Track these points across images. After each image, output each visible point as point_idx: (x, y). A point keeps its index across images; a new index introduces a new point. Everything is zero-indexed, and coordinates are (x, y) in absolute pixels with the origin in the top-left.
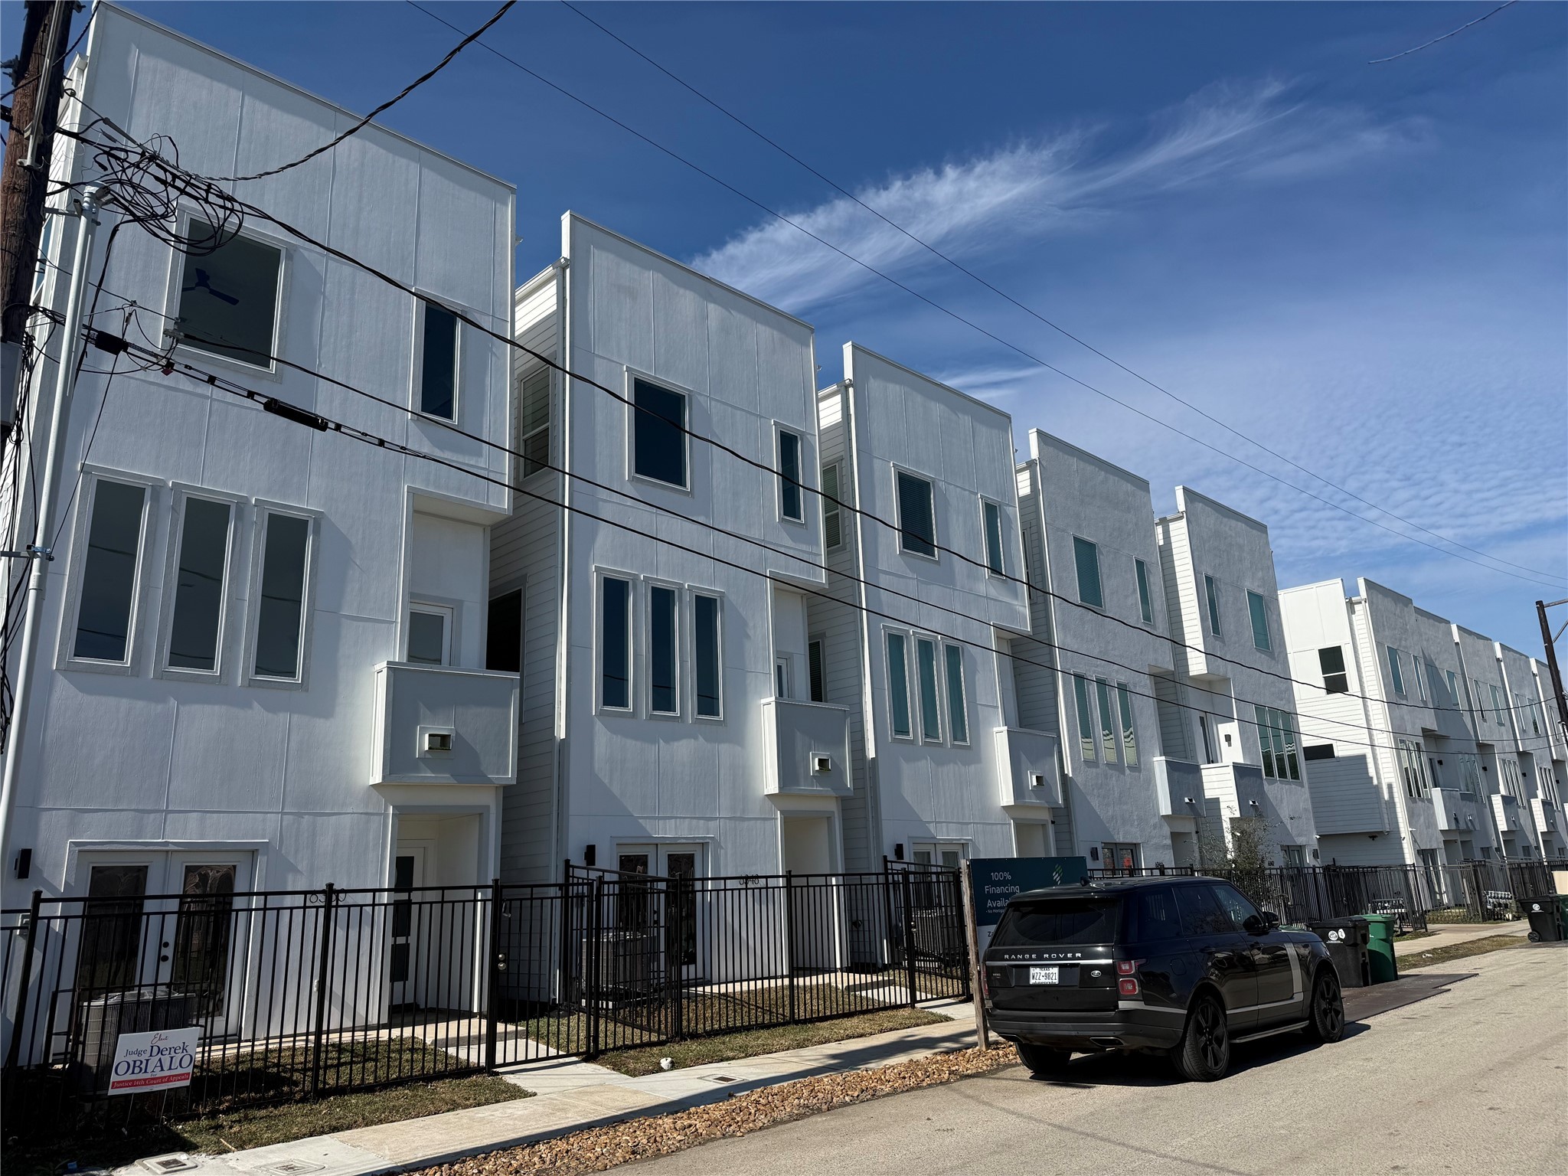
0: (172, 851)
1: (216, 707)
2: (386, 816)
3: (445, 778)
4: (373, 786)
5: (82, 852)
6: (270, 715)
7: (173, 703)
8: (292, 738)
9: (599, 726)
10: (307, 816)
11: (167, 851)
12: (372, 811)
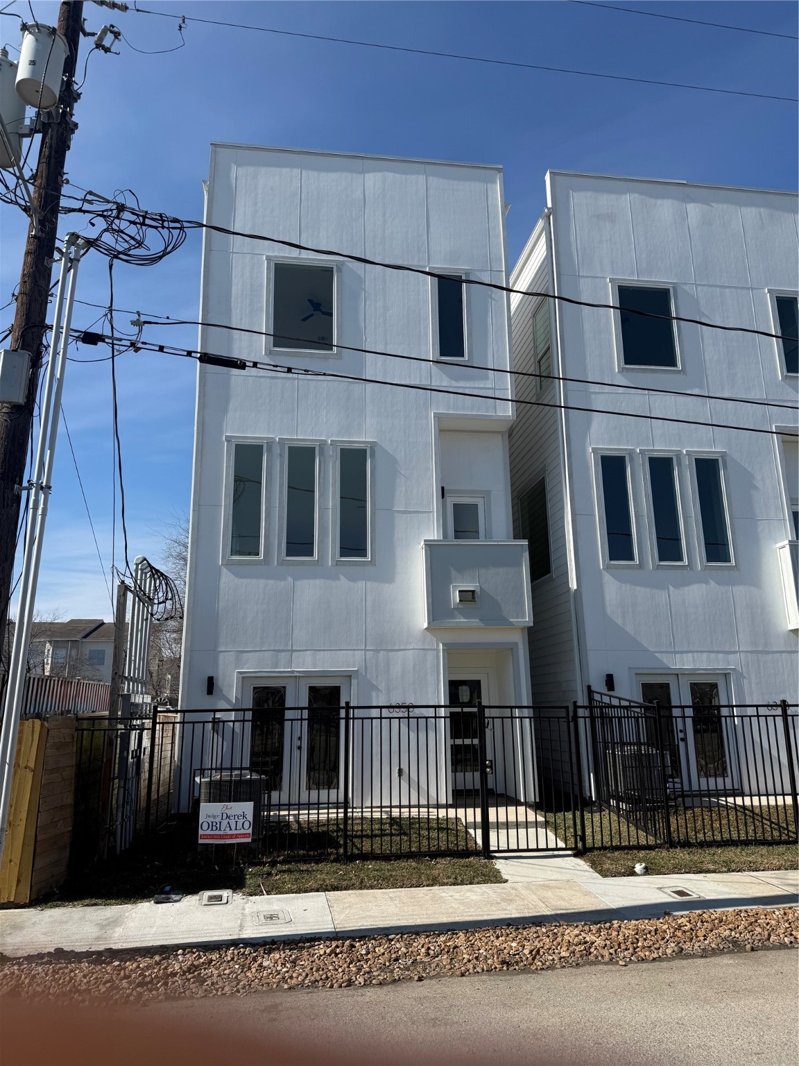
0: (299, 677)
1: (317, 581)
2: (438, 650)
4: (423, 630)
5: (244, 678)
6: (352, 583)
7: (290, 579)
8: (368, 598)
9: (607, 577)
10: (382, 652)
11: (296, 677)
12: (427, 648)
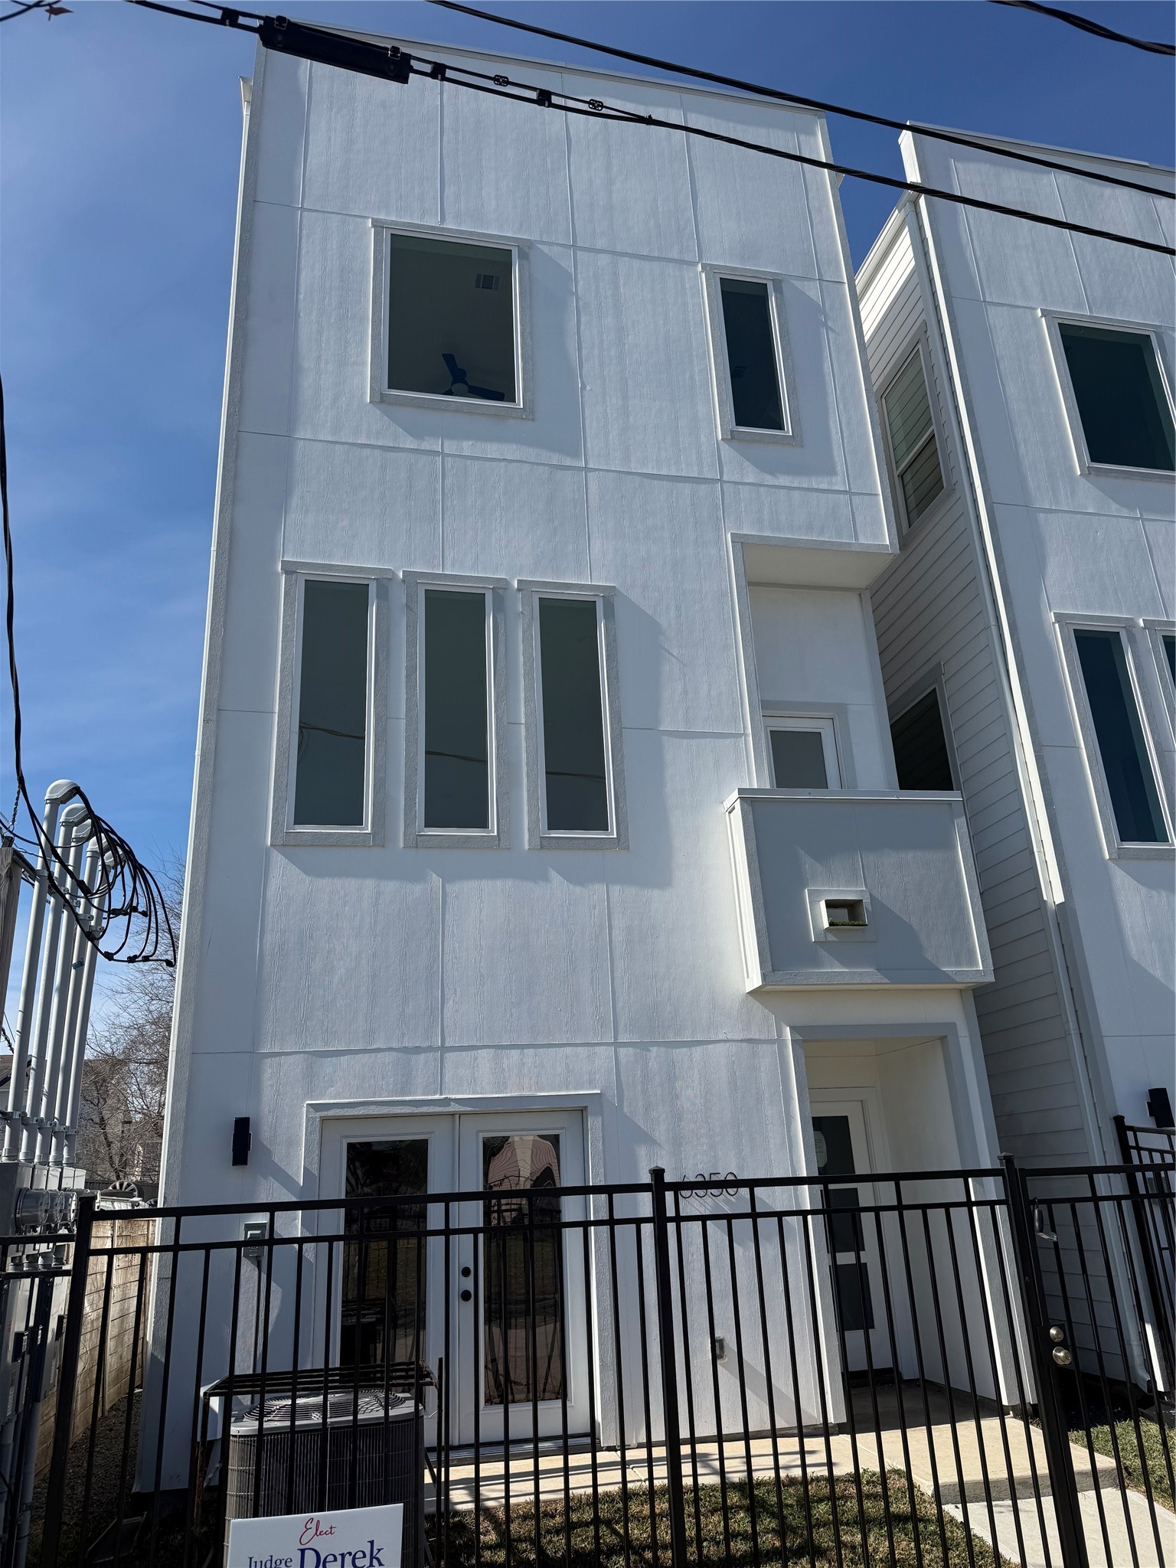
0: (461, 1114)
1: (499, 883)
2: (780, 1042)
3: (867, 974)
4: (750, 993)
5: (326, 1121)
6: (578, 889)
7: (436, 881)
8: (615, 923)
10: (654, 1049)
11: (453, 1115)
12: (757, 1037)
